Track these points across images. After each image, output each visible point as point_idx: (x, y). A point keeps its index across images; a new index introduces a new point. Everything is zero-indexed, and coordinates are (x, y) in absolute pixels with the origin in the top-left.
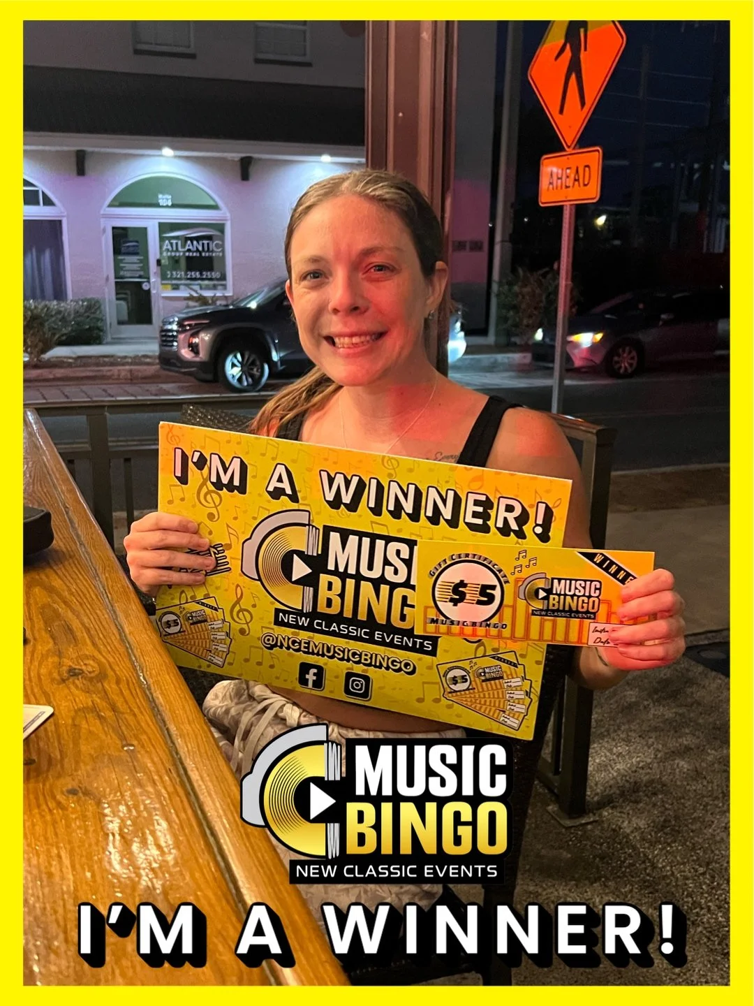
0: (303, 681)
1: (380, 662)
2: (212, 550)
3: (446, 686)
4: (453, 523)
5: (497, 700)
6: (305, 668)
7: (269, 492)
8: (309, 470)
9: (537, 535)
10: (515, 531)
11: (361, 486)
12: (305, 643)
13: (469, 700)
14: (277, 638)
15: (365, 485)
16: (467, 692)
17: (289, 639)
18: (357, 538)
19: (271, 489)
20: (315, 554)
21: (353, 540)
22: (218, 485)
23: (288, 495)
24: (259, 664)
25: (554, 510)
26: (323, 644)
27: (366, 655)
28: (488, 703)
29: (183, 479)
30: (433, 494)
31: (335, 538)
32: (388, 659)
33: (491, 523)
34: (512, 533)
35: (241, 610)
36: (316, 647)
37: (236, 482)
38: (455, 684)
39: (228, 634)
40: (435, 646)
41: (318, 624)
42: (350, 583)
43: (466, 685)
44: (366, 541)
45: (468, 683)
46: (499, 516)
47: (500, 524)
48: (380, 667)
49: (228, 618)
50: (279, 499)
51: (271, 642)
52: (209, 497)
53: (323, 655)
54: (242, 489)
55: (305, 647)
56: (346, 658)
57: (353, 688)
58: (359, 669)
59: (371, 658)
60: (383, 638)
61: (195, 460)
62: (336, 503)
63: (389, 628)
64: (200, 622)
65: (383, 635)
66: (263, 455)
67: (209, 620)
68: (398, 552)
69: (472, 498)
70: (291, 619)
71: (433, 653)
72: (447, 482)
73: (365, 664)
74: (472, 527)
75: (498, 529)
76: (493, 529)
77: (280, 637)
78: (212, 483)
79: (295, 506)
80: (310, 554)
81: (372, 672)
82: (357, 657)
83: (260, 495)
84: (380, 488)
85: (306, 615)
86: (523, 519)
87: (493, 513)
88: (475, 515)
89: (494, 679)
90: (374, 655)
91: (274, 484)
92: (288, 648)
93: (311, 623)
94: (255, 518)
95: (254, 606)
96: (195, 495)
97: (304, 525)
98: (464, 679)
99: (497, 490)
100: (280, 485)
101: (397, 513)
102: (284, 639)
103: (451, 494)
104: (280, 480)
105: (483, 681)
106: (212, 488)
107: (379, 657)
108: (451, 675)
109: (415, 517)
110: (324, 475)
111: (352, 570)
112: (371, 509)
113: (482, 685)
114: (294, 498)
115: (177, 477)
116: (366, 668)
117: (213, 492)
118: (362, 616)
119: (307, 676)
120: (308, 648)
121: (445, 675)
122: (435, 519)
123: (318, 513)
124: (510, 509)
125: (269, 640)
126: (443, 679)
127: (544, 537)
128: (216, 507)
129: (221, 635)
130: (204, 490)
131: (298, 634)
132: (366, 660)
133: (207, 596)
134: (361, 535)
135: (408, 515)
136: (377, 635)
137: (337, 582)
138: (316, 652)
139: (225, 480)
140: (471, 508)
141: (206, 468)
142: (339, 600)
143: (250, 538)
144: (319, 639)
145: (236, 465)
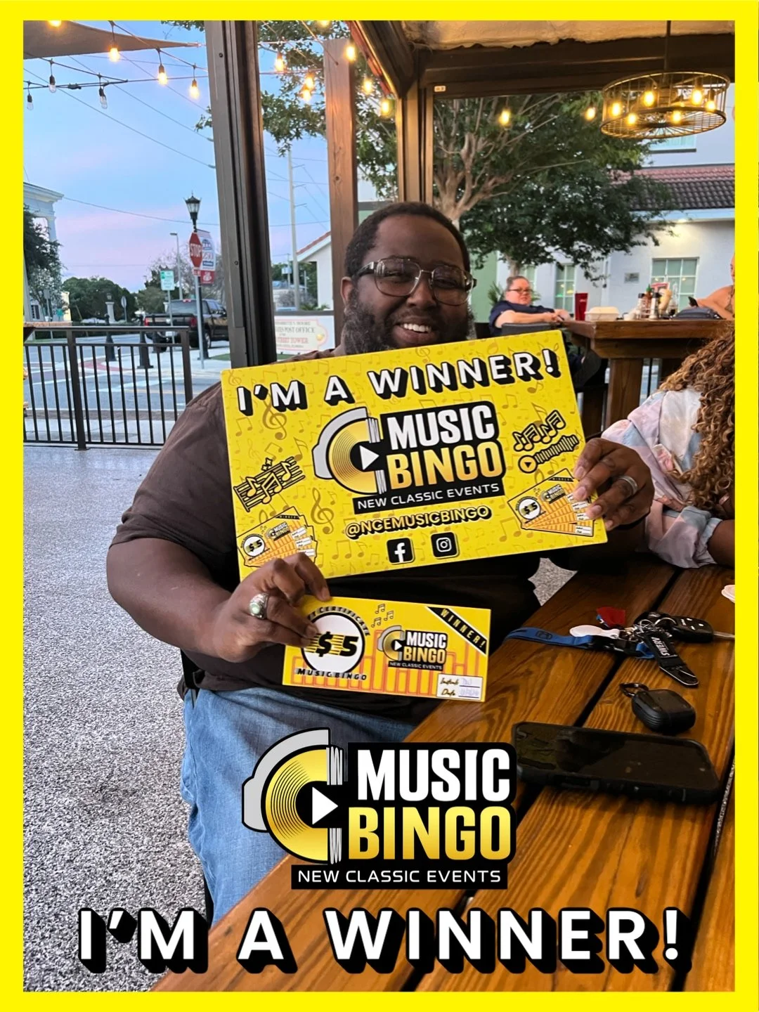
0: (394, 558)
1: (459, 517)
2: (284, 464)
3: (521, 518)
4: (485, 382)
5: (567, 515)
6: (392, 545)
7: (328, 401)
8: (358, 374)
9: (549, 373)
10: (533, 376)
11: (404, 375)
12: (388, 521)
13: (544, 523)
14: (360, 526)
15: (407, 374)
16: (540, 517)
17: (371, 522)
18: (411, 417)
19: (328, 398)
20: (378, 441)
21: (408, 420)
22: (281, 407)
23: (345, 399)
24: (348, 556)
25: (556, 352)
26: (404, 517)
27: (445, 514)
28: (560, 521)
29: (249, 411)
30: (462, 365)
31: (392, 422)
32: (465, 510)
33: (513, 375)
34: (532, 378)
35: (322, 511)
36: (398, 522)
37: (297, 401)
38: (528, 513)
39: (313, 538)
40: (501, 486)
41: (395, 501)
42: (415, 456)
43: (536, 512)
44: (419, 417)
45: (538, 509)
46: (517, 368)
47: (521, 373)
48: (460, 520)
49: (310, 522)
50: (336, 404)
51: (355, 532)
52: (274, 421)
53: (406, 527)
54: (303, 405)
55: (388, 526)
56: (427, 522)
57: (441, 549)
58: (441, 529)
59: (450, 515)
60: (455, 494)
61: (257, 392)
62: (387, 394)
63: (458, 483)
64: (283, 535)
65: (454, 491)
66: (316, 373)
67: (291, 530)
68: (448, 418)
69: (493, 360)
70: (370, 504)
71: (501, 493)
72: (470, 354)
73: (446, 523)
74: (500, 381)
75: (520, 377)
76: (517, 379)
77: (363, 524)
78: (276, 408)
79: (352, 406)
80: (374, 441)
81: (453, 528)
82: (438, 519)
83: (320, 406)
84: (420, 373)
85: (383, 496)
86: (536, 365)
87: (512, 367)
88: (500, 372)
89: (558, 497)
90: (452, 512)
91: (331, 393)
92: (373, 532)
93: (388, 502)
94: (318, 426)
95: (333, 503)
96: (261, 422)
97: (363, 419)
98: (534, 506)
99: (509, 350)
100: (336, 393)
101: (438, 387)
102: (367, 524)
103: (476, 362)
104: (335, 389)
105: (550, 502)
106: (276, 411)
107: (456, 512)
108: (522, 506)
109: (453, 387)
110: (372, 375)
111: (413, 445)
112: (416, 390)
113: (550, 507)
114: (350, 400)
115: (243, 412)
116: (447, 525)
117: (278, 414)
118: (432, 480)
119: (396, 552)
120: (391, 525)
121: (518, 509)
122: (470, 383)
123: (373, 406)
124: (524, 360)
125: (353, 530)
126: (517, 512)
127: (556, 374)
128: (282, 426)
129: (307, 541)
130: (269, 415)
131: (379, 516)
132: (445, 518)
133: (287, 509)
134: (413, 413)
135: (447, 386)
136: (449, 493)
137: (402, 458)
138: (399, 526)
139: (287, 401)
140: (495, 368)
141: (268, 397)
142: (408, 473)
143: (318, 444)
144: (399, 514)
145: (294, 388)
